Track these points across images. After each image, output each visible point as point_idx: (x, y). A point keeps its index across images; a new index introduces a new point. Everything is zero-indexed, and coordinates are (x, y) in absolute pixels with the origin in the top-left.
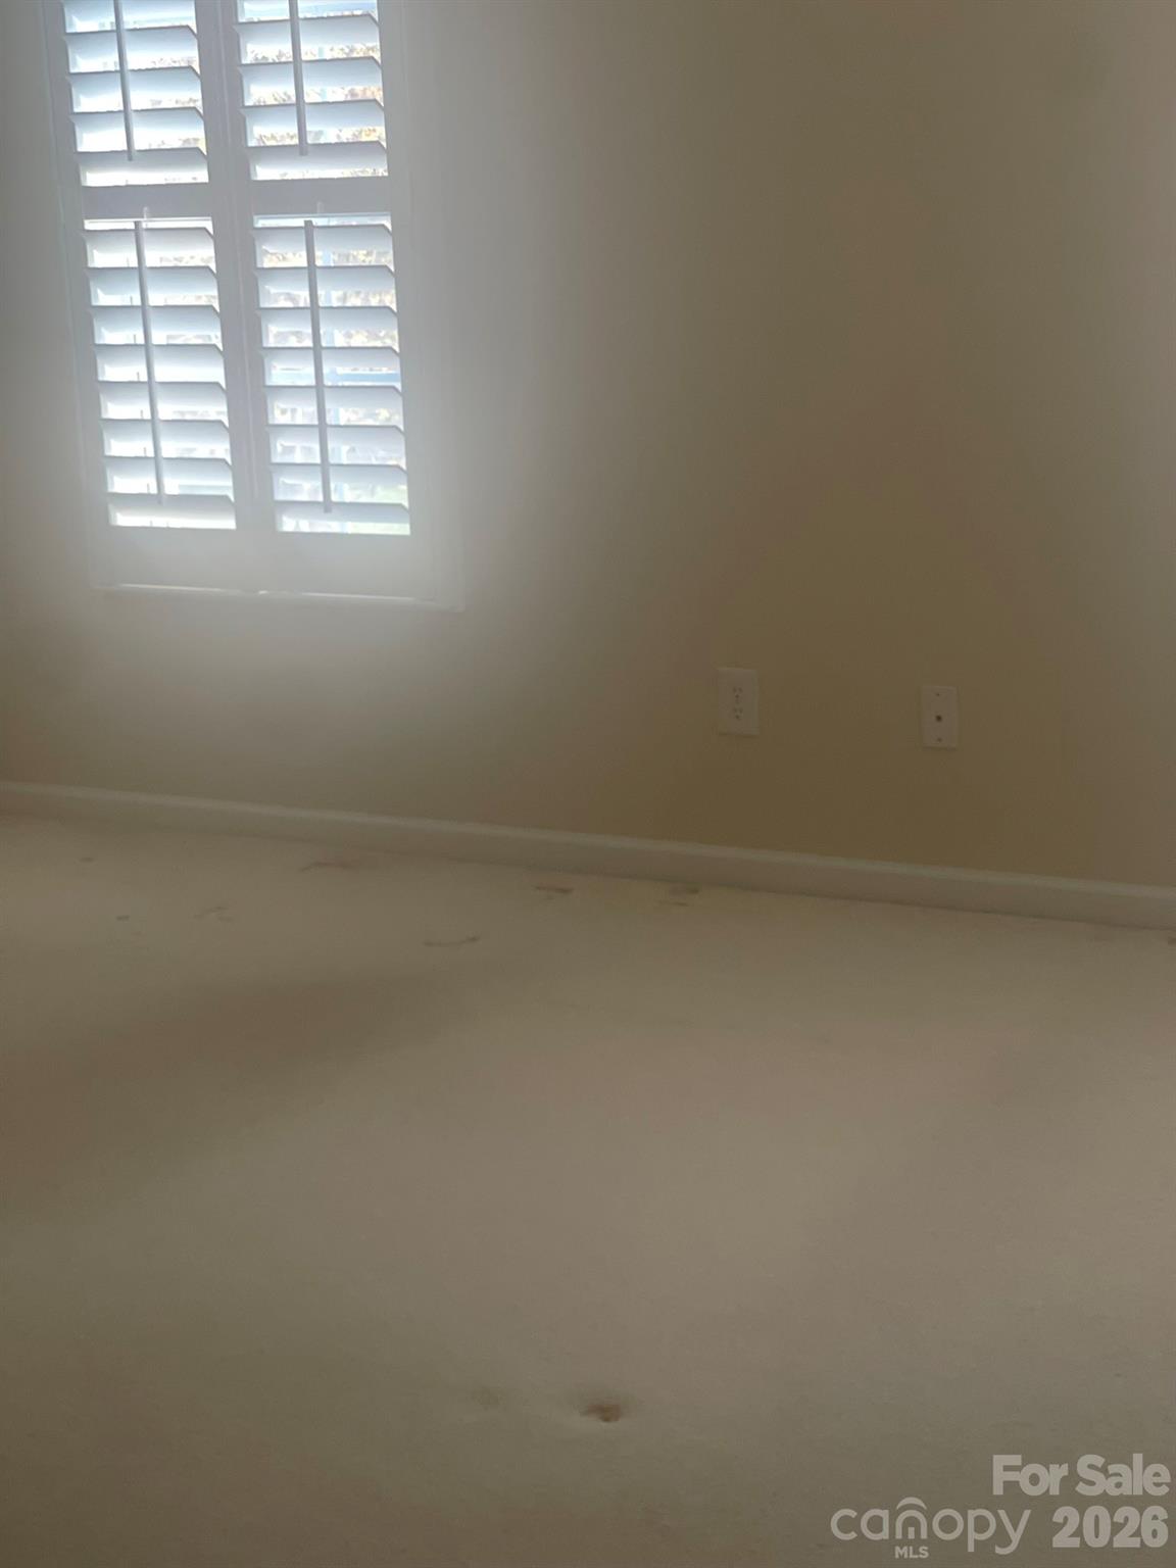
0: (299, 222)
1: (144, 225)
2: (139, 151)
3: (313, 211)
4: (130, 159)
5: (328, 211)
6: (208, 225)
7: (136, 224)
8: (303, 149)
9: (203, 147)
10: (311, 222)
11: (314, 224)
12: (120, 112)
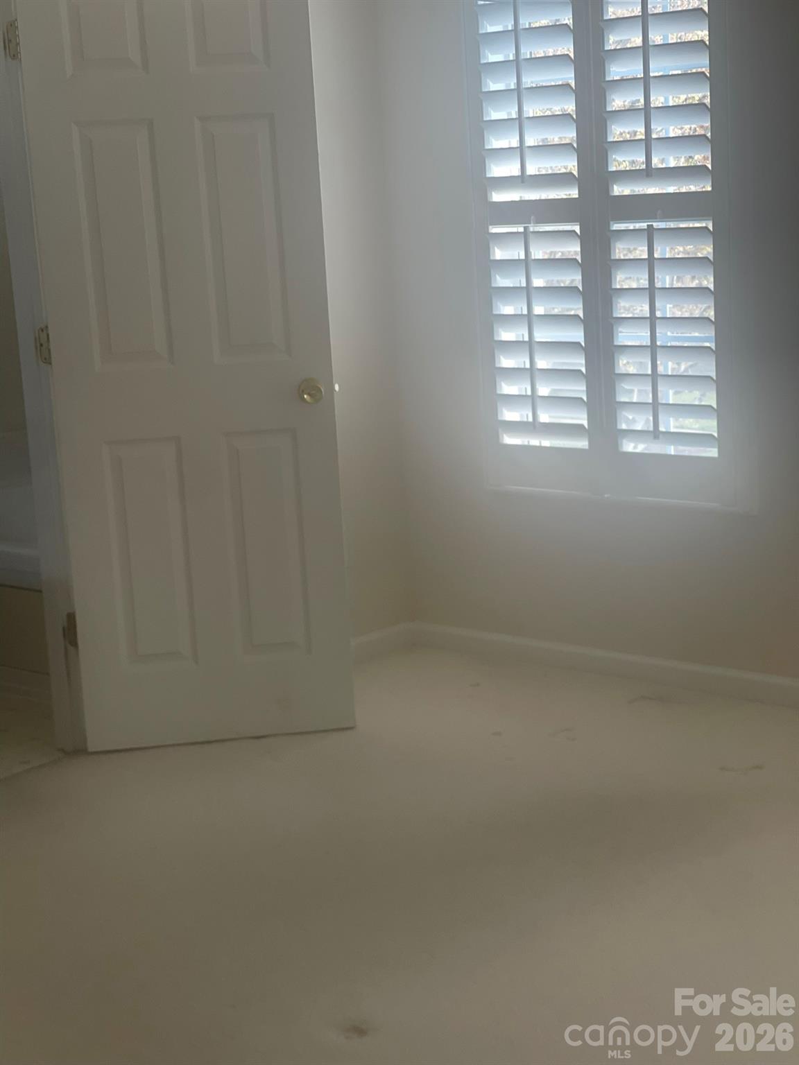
0: (644, 225)
1: (531, 229)
2: (531, 176)
3: (653, 217)
4: (523, 182)
5: (666, 217)
6: (577, 229)
7: (525, 228)
8: (649, 173)
9: (575, 173)
10: (652, 225)
11: (655, 227)
12: (518, 148)
